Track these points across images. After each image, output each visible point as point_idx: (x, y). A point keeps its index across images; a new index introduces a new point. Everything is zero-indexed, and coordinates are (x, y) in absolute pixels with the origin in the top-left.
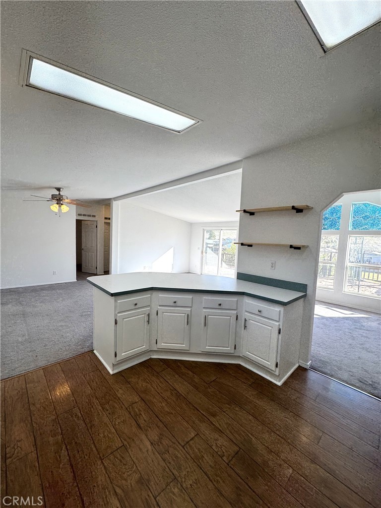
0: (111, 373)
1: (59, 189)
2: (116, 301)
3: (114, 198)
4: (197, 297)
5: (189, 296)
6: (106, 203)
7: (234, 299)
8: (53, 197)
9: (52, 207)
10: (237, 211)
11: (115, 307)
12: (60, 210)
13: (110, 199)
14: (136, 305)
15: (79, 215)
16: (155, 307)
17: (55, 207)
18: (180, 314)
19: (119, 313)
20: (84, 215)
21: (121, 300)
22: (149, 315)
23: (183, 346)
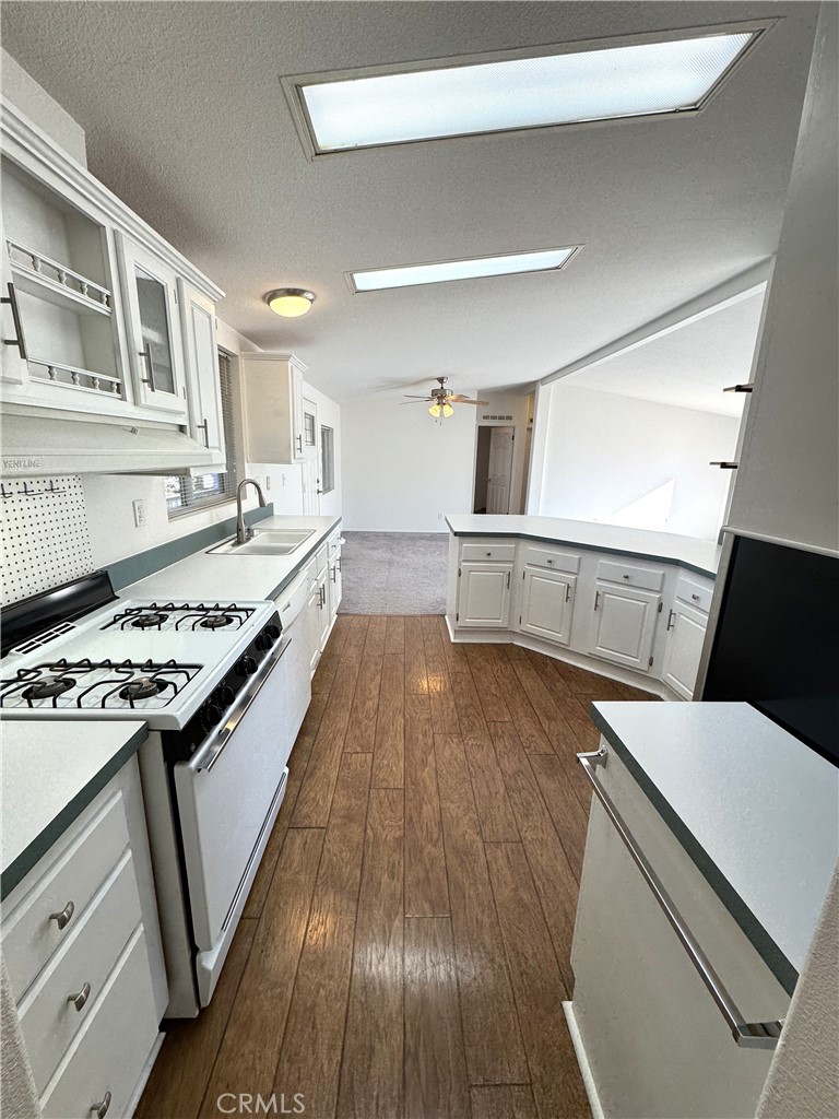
0: (452, 640)
1: (441, 380)
2: (461, 544)
3: (542, 379)
4: (588, 557)
5: (574, 555)
6: (527, 391)
7: (657, 571)
8: (434, 393)
9: (430, 410)
10: (725, 390)
11: (460, 553)
12: (442, 413)
13: (534, 383)
14: (489, 554)
15: (485, 417)
16: (522, 566)
17: (435, 410)
18: (557, 583)
19: (464, 561)
20: (494, 418)
21: (468, 544)
22: (509, 575)
23: (560, 637)
